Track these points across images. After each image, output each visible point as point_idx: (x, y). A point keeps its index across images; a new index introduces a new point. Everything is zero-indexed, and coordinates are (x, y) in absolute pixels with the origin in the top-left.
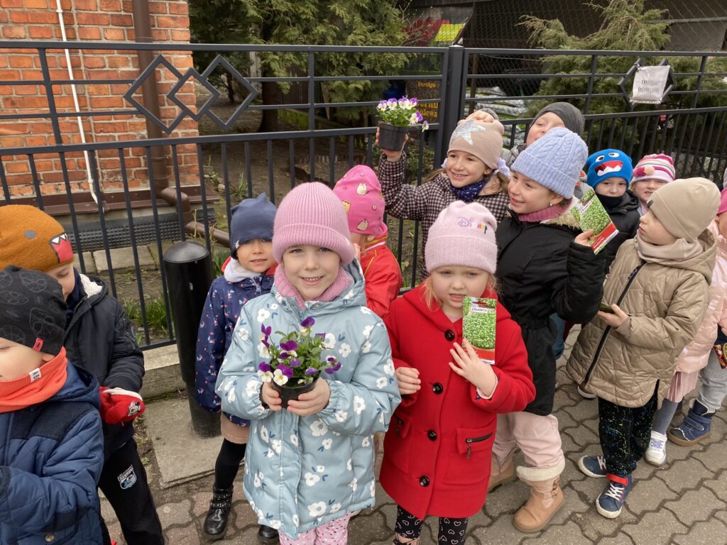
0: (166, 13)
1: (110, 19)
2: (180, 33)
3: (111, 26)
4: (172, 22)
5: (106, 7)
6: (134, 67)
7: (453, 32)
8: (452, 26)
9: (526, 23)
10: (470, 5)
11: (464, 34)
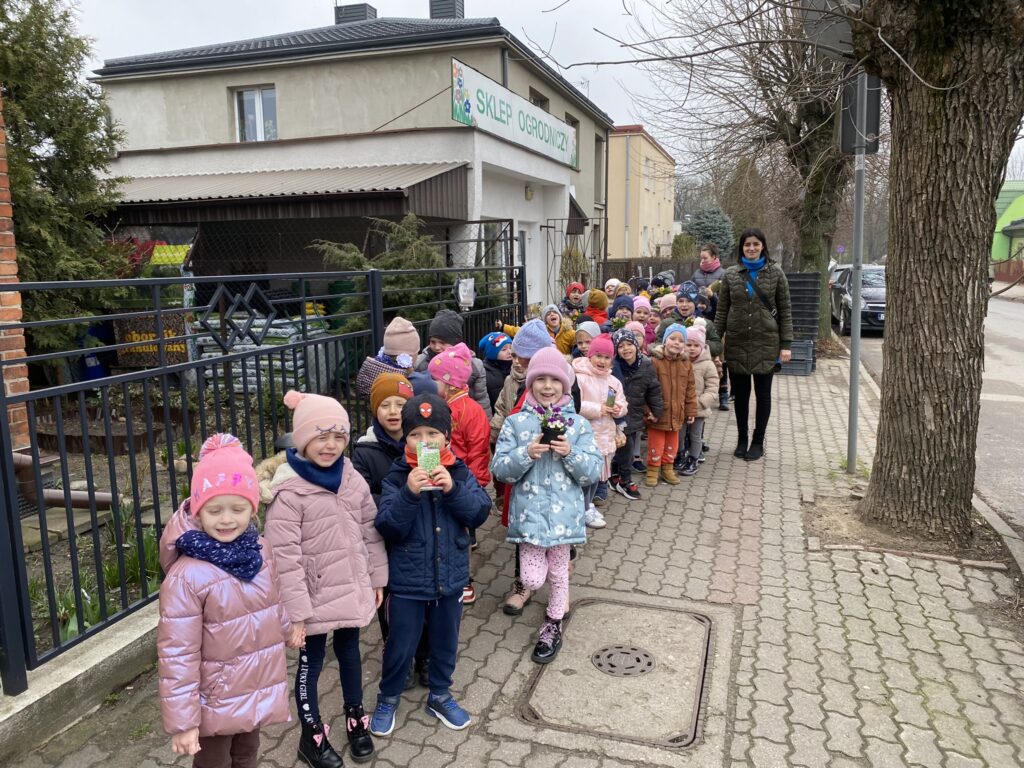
2: (7, 267)
7: (177, 254)
8: (172, 247)
9: (315, 245)
10: (193, 225)
11: (193, 256)
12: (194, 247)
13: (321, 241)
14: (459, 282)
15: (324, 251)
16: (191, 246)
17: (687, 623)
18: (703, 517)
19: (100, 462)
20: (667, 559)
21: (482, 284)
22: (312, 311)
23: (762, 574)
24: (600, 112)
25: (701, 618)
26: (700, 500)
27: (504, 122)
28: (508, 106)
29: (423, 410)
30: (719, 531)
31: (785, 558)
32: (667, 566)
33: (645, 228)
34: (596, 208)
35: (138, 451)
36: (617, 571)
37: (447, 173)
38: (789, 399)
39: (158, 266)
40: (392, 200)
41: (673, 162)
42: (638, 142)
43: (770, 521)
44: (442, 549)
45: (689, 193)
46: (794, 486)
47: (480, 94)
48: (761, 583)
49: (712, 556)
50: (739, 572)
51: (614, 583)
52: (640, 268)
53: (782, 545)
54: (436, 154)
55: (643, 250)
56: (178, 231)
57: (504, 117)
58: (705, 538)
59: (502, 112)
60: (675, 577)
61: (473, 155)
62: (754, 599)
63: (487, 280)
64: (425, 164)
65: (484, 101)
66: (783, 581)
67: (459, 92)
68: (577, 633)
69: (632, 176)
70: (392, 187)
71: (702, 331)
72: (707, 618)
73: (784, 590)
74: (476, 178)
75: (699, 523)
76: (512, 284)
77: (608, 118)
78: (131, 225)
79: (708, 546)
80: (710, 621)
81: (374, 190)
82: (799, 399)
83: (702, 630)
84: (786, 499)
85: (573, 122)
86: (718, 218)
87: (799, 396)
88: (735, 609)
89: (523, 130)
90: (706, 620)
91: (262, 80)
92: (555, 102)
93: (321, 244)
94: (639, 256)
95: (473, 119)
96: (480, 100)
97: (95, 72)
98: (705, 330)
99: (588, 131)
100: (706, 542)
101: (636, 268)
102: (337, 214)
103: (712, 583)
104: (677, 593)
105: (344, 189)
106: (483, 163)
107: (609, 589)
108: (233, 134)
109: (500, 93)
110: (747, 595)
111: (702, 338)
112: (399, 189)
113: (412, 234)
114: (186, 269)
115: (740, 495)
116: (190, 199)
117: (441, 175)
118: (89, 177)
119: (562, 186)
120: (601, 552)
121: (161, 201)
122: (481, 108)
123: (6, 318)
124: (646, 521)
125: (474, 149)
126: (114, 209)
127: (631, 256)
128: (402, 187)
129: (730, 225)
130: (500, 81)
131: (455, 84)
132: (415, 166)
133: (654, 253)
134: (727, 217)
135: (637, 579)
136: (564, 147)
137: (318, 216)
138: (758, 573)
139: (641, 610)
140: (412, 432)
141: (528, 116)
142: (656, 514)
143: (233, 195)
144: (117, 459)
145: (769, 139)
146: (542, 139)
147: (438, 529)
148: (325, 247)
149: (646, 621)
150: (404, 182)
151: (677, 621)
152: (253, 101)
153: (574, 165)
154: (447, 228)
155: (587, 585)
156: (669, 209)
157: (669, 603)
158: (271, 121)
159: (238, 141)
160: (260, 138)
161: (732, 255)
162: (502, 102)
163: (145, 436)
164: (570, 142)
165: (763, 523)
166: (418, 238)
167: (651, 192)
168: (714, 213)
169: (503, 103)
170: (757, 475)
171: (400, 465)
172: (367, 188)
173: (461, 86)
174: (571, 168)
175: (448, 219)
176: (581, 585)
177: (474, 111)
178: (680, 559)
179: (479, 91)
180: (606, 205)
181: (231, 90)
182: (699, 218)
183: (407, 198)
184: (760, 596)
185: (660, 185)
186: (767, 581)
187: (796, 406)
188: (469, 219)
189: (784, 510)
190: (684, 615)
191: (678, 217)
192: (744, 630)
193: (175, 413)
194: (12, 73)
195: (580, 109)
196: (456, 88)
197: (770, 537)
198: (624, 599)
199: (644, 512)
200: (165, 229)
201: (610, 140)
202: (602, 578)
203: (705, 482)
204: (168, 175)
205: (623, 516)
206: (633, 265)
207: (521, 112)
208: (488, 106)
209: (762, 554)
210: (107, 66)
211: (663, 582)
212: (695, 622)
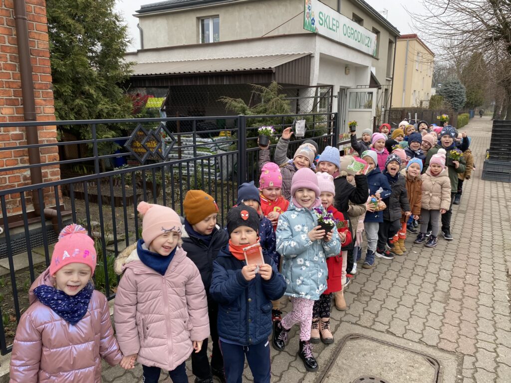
0: (40, 97)
1: (5, 102)
2: (49, 109)
3: (5, 106)
4: (43, 102)
5: (3, 94)
6: (20, 131)
7: (158, 103)
8: (156, 98)
9: (222, 100)
10: (167, 87)
11: (166, 103)
12: (166, 99)
13: (224, 97)
14: (296, 122)
15: (227, 103)
16: (165, 98)
17: (422, 364)
18: (438, 279)
19: (107, 210)
20: (411, 310)
21: (311, 123)
22: (224, 134)
23: (478, 330)
24: (392, 26)
25: (433, 361)
26: (437, 266)
27: (334, 30)
28: (337, 21)
29: (243, 215)
30: (448, 291)
31: (495, 319)
32: (411, 315)
33: (415, 91)
34: (387, 80)
35: (128, 205)
36: (377, 316)
37: (299, 59)
38: (498, 198)
39: (149, 108)
40: (266, 74)
41: (433, 54)
42: (414, 44)
43: (485, 287)
44: (252, 313)
45: (441, 73)
46: (502, 261)
47: (321, 15)
48: (478, 337)
49: (443, 311)
50: (462, 326)
51: (374, 324)
52: (410, 114)
53: (493, 307)
54: (293, 49)
55: (413, 103)
56: (159, 90)
57: (335, 28)
58: (439, 296)
59: (333, 25)
60: (416, 324)
61: (315, 49)
62: (471, 350)
63: (314, 121)
64: (288, 54)
65: (323, 18)
66: (494, 338)
67: (308, 13)
68: (345, 362)
69: (409, 62)
70: (267, 67)
71: (443, 157)
72: (437, 362)
73: (495, 346)
74: (316, 63)
75: (435, 284)
76: (330, 123)
77: (397, 30)
78: (138, 87)
79: (440, 302)
80: (439, 364)
81: (257, 69)
82: (505, 198)
83: (432, 371)
84: (496, 271)
85: (376, 32)
86: (458, 86)
87: (505, 196)
88: (458, 357)
89: (345, 35)
90: (436, 363)
91: (213, 13)
92: (367, 21)
93: (225, 99)
94: (410, 107)
95: (316, 29)
96: (320, 17)
97: (137, 12)
98: (445, 157)
99: (385, 37)
100: (440, 299)
101: (407, 114)
102: (237, 82)
103: (441, 333)
104: (417, 337)
105: (241, 69)
106: (321, 54)
107: (370, 328)
108: (198, 40)
109: (333, 14)
110: (466, 346)
111: (443, 162)
112: (270, 68)
113: (274, 93)
114: (162, 110)
115: (464, 265)
116: (165, 74)
117: (296, 60)
118: (117, 62)
119: (367, 67)
120: (367, 299)
121: (151, 74)
122: (321, 22)
123: (48, 136)
124: (400, 278)
125: (315, 46)
126: (129, 79)
127: (406, 106)
128: (272, 67)
129: (464, 90)
130: (336, 9)
131: (306, 8)
132: (282, 56)
133: (419, 105)
134: (463, 86)
135: (389, 323)
136: (369, 45)
137: (228, 83)
138: (475, 328)
139: (391, 348)
140: (235, 231)
141: (349, 27)
142: (406, 273)
143: (186, 72)
144: (116, 209)
145: (497, 39)
146: (356, 40)
147: (250, 299)
148: (226, 100)
149: (392, 358)
150: (273, 65)
151: (415, 361)
152: (208, 24)
153: (375, 55)
154: (297, 90)
155: (356, 324)
156: (429, 81)
157: (410, 345)
158: (217, 34)
159: (201, 43)
160: (211, 41)
161: (464, 107)
162: (333, 19)
163: (132, 198)
164: (373, 42)
165: (480, 288)
166: (277, 96)
167: (419, 71)
168: (455, 83)
169: (335, 20)
170: (476, 250)
171: (225, 253)
172: (254, 68)
173: (310, 10)
174: (372, 56)
175: (298, 85)
176: (352, 323)
177: (317, 24)
178: (421, 310)
179: (320, 13)
180: (393, 78)
181: (198, 18)
182: (446, 86)
183: (274, 73)
184: (477, 348)
185: (425, 67)
186: (481, 336)
187: (503, 202)
188: (311, 85)
189: (495, 279)
190: (420, 357)
191: (434, 85)
192: (464, 377)
193: (149, 185)
194: (80, 8)
195: (380, 24)
196: (307, 11)
197: (485, 300)
198: (380, 338)
199: (399, 272)
200: (153, 89)
201: (397, 42)
202: (366, 319)
203: (441, 253)
204: (160, 62)
205: (385, 273)
206: (406, 111)
207: (345, 25)
208: (325, 21)
209: (479, 313)
210: (142, 8)
211: (407, 327)
212: (428, 364)
